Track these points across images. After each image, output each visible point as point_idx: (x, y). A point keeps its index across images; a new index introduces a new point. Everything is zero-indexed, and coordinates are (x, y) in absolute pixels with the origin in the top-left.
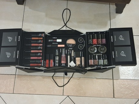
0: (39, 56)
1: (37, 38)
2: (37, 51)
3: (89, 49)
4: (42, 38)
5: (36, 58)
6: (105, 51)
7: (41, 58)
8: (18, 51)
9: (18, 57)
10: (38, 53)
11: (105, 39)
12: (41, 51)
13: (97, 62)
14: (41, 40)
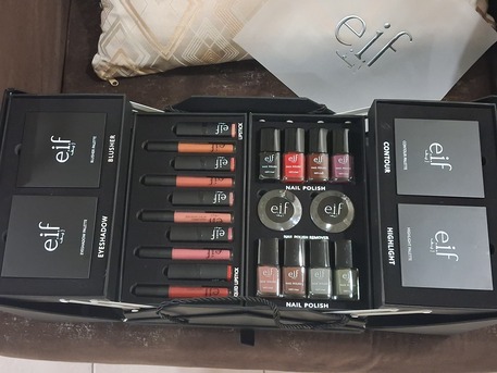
0: (220, 244)
1: (207, 148)
2: (208, 217)
3: (262, 206)
4: (229, 148)
5: (201, 254)
6: (347, 222)
7: (226, 254)
8: (105, 219)
9: (106, 252)
10: (211, 225)
11: (347, 158)
12: (227, 218)
13: (302, 284)
14: (227, 156)
